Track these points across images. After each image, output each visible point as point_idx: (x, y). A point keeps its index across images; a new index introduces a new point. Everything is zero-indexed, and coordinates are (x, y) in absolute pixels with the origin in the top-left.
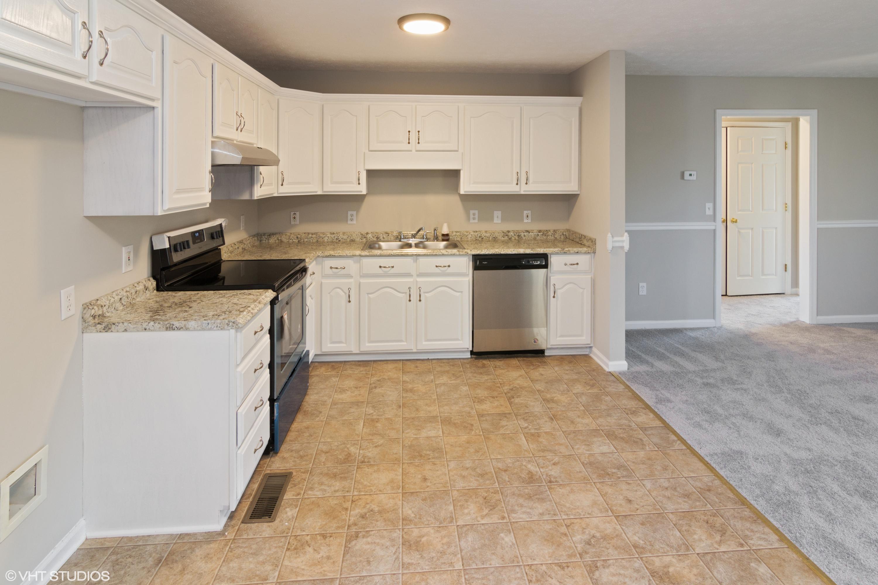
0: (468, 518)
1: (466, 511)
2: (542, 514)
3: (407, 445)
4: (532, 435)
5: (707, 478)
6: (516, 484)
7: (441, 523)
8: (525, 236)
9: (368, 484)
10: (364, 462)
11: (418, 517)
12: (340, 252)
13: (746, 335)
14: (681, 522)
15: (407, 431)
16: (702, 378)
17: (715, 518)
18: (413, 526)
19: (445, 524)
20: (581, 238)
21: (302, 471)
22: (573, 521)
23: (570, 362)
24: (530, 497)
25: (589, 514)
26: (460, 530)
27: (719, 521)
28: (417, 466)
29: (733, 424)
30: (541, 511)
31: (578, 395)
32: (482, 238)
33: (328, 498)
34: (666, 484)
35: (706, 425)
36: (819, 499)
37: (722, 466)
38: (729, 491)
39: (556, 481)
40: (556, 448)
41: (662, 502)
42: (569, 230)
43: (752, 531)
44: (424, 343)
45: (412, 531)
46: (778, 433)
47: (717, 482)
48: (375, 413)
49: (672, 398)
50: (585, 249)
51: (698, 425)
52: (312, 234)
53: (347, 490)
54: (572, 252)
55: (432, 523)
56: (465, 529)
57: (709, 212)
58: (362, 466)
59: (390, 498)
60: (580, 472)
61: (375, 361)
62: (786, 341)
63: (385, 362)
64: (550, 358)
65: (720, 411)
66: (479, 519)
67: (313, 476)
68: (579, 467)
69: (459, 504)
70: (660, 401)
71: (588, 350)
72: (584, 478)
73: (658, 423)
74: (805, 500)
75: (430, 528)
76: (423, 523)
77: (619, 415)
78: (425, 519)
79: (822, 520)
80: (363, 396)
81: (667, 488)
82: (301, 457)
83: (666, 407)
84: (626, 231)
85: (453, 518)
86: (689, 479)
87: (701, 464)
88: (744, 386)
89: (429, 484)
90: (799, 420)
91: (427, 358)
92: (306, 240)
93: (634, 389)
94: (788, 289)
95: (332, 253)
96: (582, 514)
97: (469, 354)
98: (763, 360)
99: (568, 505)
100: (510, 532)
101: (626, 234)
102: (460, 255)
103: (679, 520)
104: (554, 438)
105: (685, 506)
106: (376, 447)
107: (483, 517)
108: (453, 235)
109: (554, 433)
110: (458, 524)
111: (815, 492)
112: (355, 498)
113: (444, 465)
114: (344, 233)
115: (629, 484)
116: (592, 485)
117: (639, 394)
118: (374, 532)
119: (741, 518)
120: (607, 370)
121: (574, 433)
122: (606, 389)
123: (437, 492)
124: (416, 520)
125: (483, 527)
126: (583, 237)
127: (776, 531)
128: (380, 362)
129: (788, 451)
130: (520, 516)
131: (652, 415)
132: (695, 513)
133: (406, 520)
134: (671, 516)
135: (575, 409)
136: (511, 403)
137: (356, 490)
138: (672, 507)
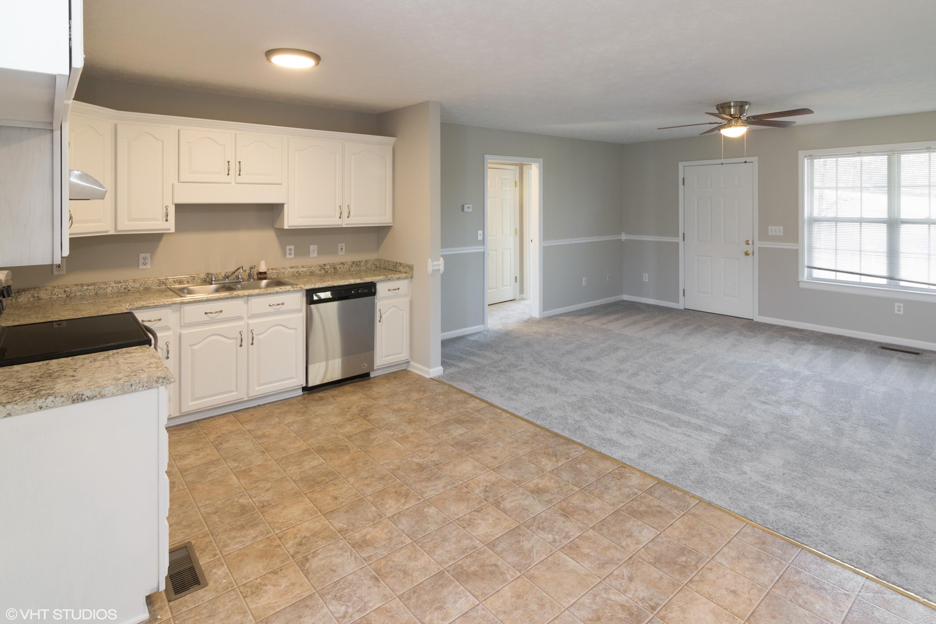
0: (392, 509)
1: (387, 506)
2: (445, 487)
3: (297, 479)
4: (402, 438)
5: (532, 429)
6: (413, 475)
7: (373, 521)
8: (340, 268)
9: (284, 520)
10: (263, 507)
11: (350, 525)
12: (155, 301)
13: (507, 333)
14: (531, 458)
15: (288, 469)
16: (496, 367)
17: (548, 450)
18: (351, 533)
19: (377, 521)
20: (396, 265)
21: (200, 536)
22: (467, 483)
23: (396, 378)
24: (429, 480)
25: (475, 475)
26: (392, 520)
27: (550, 450)
28: (320, 492)
29: (529, 392)
30: (443, 485)
31: (418, 400)
32: (300, 274)
33: (252, 545)
34: (511, 440)
35: (514, 397)
36: (592, 420)
37: (536, 419)
38: (547, 432)
39: (441, 463)
40: (426, 441)
41: (514, 451)
42: (378, 260)
43: (569, 449)
44: (257, 389)
45: (354, 536)
46: (556, 391)
47: (538, 429)
48: (241, 465)
49: (484, 385)
50: (404, 275)
51: (510, 399)
52: (88, 286)
53: (265, 532)
54: (394, 278)
55: (366, 524)
56: (395, 517)
57: (480, 238)
58: (266, 510)
59: (314, 523)
60: (453, 451)
61: (198, 421)
62: (532, 332)
63: (212, 419)
64: (376, 378)
65: (518, 386)
66: (401, 507)
67: (218, 535)
68: (450, 449)
69: (378, 503)
70: (478, 389)
71: (405, 365)
72: (458, 454)
73: (484, 405)
74: (586, 424)
75: (367, 528)
76: (359, 527)
77: (456, 406)
78: (358, 524)
79: (598, 431)
80: (213, 455)
81: (513, 443)
82: (189, 526)
83: (484, 392)
84: (442, 256)
85: (380, 514)
86: (522, 433)
87: (524, 422)
88: (523, 367)
89: (342, 500)
90: (562, 380)
91: (257, 404)
92: (79, 293)
93: (456, 386)
94: (518, 297)
95: (144, 303)
96: (471, 476)
97: (301, 390)
98: (525, 347)
99: (458, 475)
100: (430, 506)
101: (441, 259)
102: (294, 291)
103: (529, 458)
104: (420, 435)
105: (528, 449)
106: (266, 490)
107: (404, 504)
108: (269, 272)
109: (418, 432)
110: (388, 517)
111: (589, 417)
112: (281, 534)
113: (344, 482)
114: (134, 281)
115: (489, 448)
116: (466, 457)
117: (462, 389)
118: (320, 550)
119: (561, 444)
120: (428, 377)
121: (432, 427)
122: (436, 391)
123: (354, 503)
124: (351, 528)
125: (408, 511)
126: (398, 264)
127: (580, 444)
128: (205, 421)
129: (566, 399)
130: (430, 493)
131: (478, 401)
132: (536, 451)
133: (342, 531)
134: (524, 457)
135: (422, 411)
136: (368, 421)
137: (276, 529)
138: (522, 452)
